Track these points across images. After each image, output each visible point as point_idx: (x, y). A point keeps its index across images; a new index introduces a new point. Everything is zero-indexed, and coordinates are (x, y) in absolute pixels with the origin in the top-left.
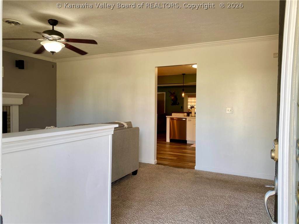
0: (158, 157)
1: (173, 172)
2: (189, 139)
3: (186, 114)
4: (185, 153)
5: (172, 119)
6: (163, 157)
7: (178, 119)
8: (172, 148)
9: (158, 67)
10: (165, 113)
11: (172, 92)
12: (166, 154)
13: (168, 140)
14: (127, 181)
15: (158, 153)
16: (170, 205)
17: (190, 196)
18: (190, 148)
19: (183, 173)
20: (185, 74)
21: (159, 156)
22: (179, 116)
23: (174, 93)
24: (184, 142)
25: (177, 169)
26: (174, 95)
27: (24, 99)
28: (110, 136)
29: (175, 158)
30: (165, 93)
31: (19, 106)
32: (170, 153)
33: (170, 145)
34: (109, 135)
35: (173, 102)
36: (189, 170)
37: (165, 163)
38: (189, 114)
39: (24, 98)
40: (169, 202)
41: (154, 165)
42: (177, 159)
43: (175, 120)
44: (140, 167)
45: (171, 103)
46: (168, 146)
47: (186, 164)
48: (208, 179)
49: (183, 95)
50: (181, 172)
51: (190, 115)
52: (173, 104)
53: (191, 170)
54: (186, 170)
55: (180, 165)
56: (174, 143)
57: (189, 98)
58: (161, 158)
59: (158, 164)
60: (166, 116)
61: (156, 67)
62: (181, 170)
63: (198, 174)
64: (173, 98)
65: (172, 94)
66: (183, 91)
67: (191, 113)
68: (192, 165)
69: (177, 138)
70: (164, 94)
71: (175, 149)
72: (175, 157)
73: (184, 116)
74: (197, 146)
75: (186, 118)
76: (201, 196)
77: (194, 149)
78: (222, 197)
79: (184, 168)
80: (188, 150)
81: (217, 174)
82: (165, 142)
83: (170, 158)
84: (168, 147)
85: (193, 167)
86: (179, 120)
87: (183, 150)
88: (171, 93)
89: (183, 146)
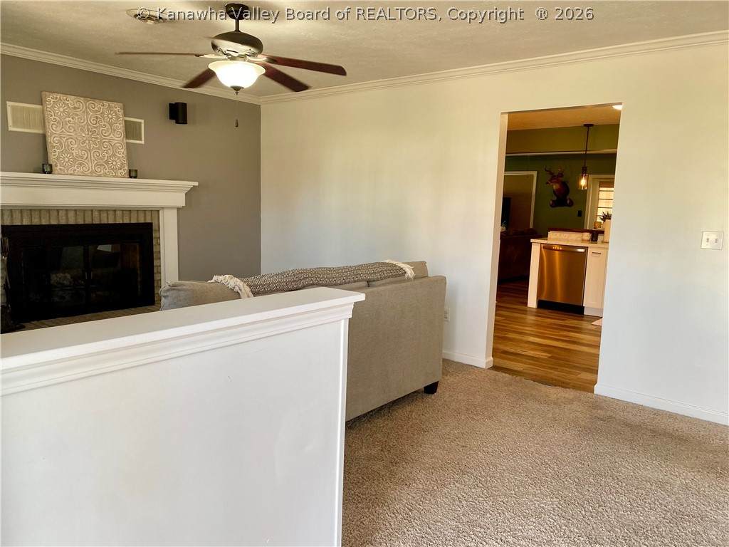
0: (498, 349)
1: (531, 395)
2: (589, 303)
3: (587, 236)
4: (574, 343)
5: (548, 248)
6: (513, 350)
7: (565, 249)
8: (538, 325)
9: (509, 113)
10: (531, 226)
11: (556, 171)
12: (521, 341)
13: (532, 302)
14: (409, 408)
15: (499, 337)
16: (510, 490)
17: (568, 469)
18: (590, 327)
19: (559, 401)
20: (592, 125)
21: (502, 347)
22: (568, 240)
23: (561, 175)
24: (578, 310)
25: (544, 388)
26: (561, 179)
27: (190, 194)
28: (343, 322)
29: (545, 355)
30: (535, 173)
31: (178, 209)
32: (532, 339)
33: (536, 316)
34: (340, 320)
35: (555, 198)
36: (578, 393)
37: (516, 369)
38: (596, 235)
39: (189, 191)
40: (509, 481)
41: (484, 370)
42: (550, 357)
43: (557, 252)
44: (445, 373)
45: (551, 202)
46: (531, 319)
47: (572, 376)
48: (629, 425)
49: (583, 182)
50: (553, 397)
51: (600, 237)
52: (556, 204)
53: (584, 395)
54: (570, 394)
55: (554, 377)
56: (546, 312)
57: (601, 189)
58: (505, 352)
59: (495, 368)
60: (532, 240)
61: (502, 113)
62: (554, 392)
63: (601, 409)
64: (556, 187)
65: (554, 178)
66: (584, 171)
67: (602, 232)
68: (589, 378)
69: (559, 298)
70: (533, 176)
71: (548, 327)
72: (544, 351)
73: (583, 241)
74: (606, 324)
75: (586, 248)
76: (601, 475)
77: (597, 332)
78: (661, 484)
79: (564, 385)
80: (585, 333)
81: (657, 413)
82: (522, 307)
83: (531, 353)
84: (529, 322)
85: (589, 386)
86: (568, 251)
87: (572, 334)
88: (551, 173)
89: (572, 322)
